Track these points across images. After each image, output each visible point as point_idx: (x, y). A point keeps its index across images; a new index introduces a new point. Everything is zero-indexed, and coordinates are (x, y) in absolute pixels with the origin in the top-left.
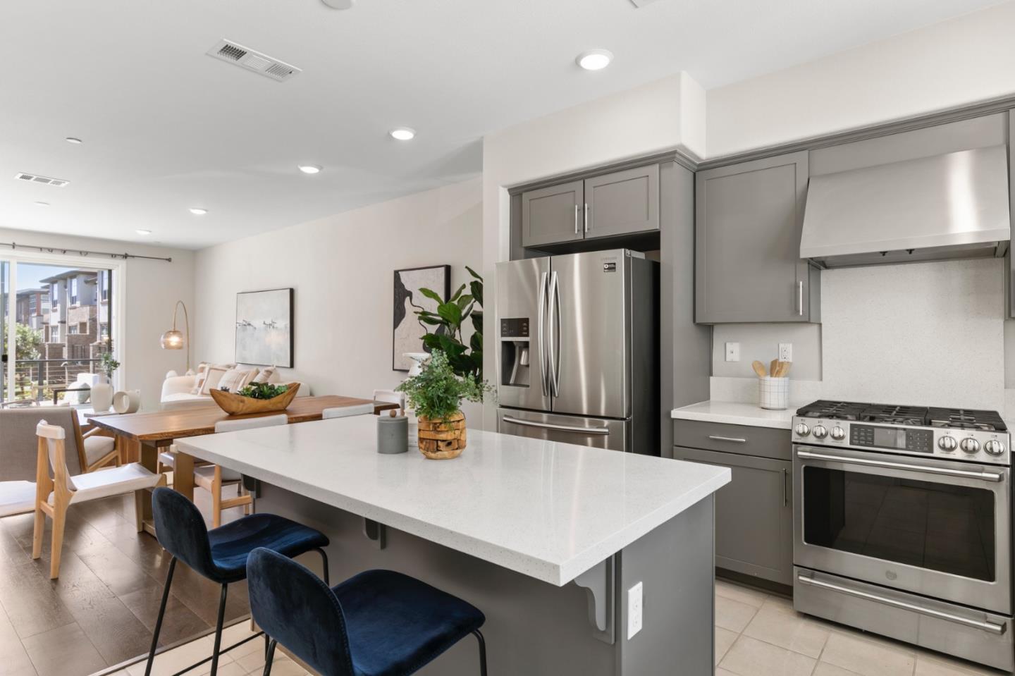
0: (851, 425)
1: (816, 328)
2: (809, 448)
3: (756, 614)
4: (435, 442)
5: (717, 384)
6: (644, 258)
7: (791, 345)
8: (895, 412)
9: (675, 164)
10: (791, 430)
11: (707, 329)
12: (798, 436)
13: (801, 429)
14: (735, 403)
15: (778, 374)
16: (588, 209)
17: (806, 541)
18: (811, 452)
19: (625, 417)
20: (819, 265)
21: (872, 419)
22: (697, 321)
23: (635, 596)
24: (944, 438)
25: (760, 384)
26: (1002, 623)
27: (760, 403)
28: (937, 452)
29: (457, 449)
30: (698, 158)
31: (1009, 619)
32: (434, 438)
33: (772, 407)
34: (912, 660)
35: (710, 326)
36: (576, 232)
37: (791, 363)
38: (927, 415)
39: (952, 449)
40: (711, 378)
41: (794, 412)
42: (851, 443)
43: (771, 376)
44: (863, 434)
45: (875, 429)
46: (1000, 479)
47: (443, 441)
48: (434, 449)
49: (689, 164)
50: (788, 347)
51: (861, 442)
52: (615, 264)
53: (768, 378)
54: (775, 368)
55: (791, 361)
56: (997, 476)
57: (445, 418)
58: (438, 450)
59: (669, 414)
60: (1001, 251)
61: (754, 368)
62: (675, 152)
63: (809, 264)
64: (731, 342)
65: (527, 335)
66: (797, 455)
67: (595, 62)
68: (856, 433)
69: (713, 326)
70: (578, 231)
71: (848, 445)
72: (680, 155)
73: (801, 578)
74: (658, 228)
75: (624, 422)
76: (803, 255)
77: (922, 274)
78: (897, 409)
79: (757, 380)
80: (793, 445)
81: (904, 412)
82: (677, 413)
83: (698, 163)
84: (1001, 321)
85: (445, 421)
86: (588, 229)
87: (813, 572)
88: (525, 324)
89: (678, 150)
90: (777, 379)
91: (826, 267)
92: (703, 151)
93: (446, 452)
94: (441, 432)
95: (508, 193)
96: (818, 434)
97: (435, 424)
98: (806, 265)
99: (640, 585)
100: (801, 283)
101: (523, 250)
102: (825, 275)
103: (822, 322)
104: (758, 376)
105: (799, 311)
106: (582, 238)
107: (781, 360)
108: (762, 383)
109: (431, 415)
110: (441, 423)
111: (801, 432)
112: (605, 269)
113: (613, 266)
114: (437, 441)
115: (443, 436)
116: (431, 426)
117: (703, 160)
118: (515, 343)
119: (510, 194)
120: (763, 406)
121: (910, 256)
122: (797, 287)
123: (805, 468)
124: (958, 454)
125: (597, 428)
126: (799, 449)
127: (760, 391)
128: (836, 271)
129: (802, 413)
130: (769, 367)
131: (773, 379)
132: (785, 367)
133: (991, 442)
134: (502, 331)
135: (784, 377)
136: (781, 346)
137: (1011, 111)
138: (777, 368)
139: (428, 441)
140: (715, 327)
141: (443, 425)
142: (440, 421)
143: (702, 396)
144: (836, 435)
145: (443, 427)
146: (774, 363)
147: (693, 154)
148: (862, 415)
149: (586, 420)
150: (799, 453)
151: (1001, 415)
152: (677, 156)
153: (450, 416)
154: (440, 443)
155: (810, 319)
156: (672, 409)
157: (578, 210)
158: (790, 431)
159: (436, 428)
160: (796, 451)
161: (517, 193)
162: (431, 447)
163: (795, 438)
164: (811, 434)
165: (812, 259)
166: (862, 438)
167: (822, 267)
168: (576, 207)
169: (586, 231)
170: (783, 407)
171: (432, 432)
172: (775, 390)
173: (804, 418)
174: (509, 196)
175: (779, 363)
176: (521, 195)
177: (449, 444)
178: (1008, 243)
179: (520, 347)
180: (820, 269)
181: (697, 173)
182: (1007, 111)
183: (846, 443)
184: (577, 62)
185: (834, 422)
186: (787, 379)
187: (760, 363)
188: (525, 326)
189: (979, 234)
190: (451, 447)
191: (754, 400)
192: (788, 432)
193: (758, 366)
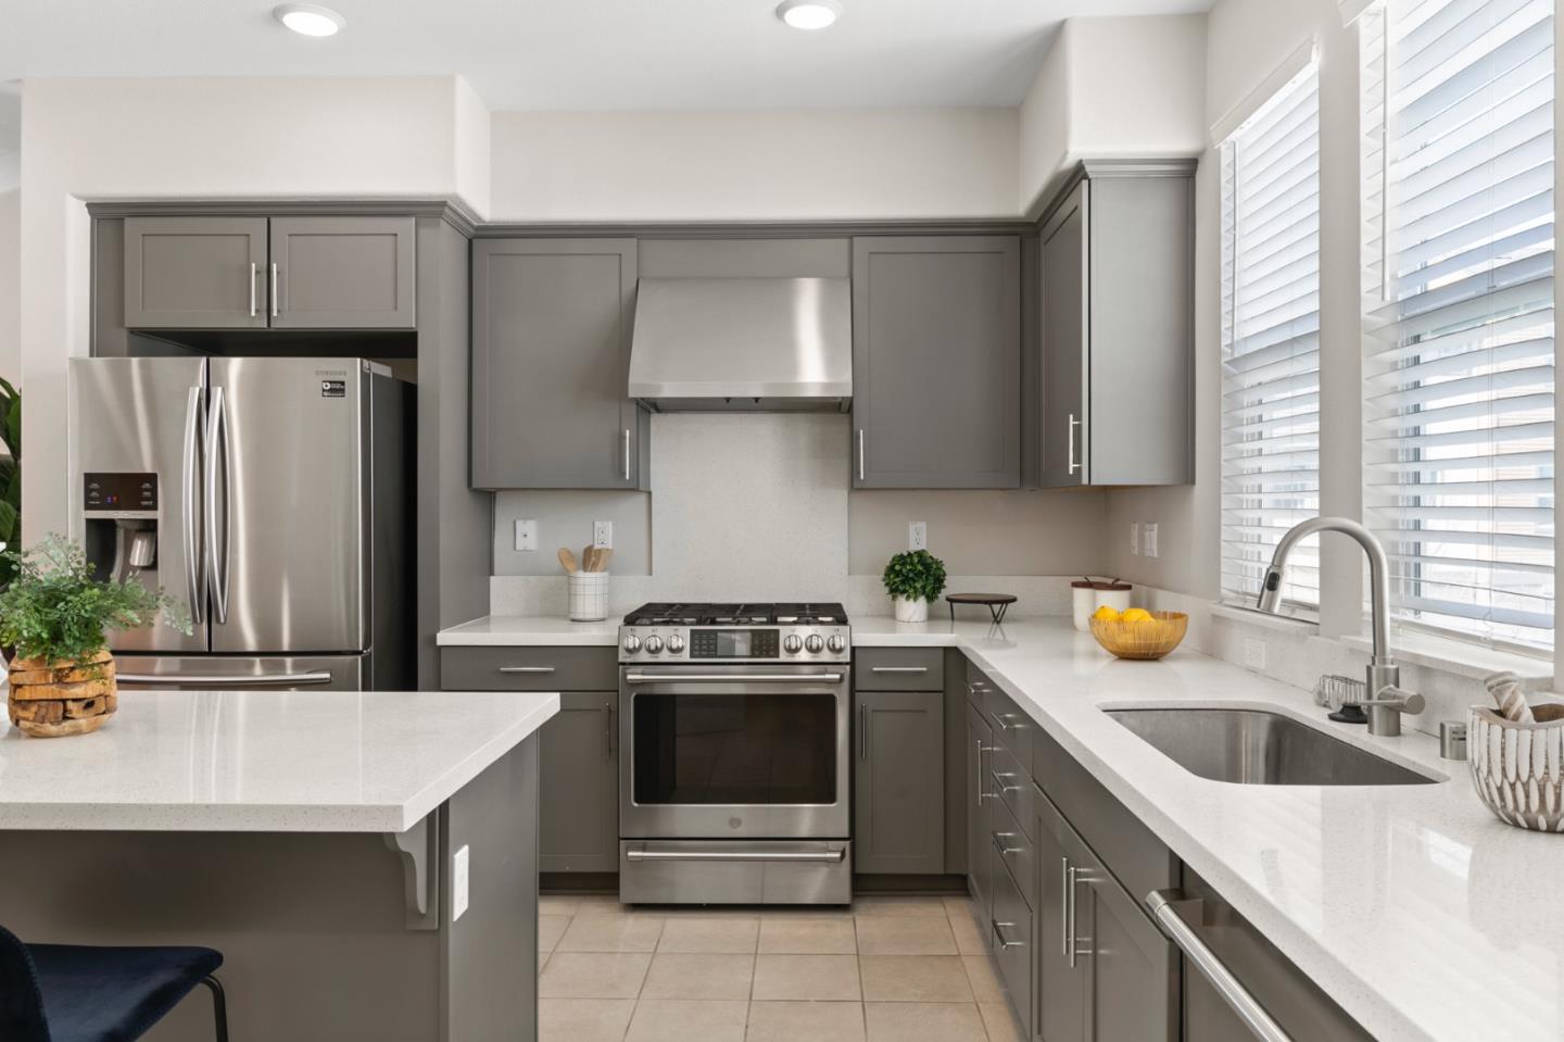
0: (692, 631)
1: (643, 497)
2: (640, 669)
3: (569, 926)
4: (61, 704)
5: (501, 588)
6: (390, 376)
7: (610, 524)
8: (739, 612)
9: (443, 223)
10: (617, 647)
11: (486, 498)
12: (627, 654)
13: (632, 642)
14: (530, 616)
15: (594, 568)
16: (278, 273)
17: (637, 801)
18: (643, 674)
19: (361, 649)
20: (651, 407)
21: (713, 622)
22: (475, 485)
23: (461, 860)
24: (789, 637)
25: (569, 584)
26: (841, 849)
27: (569, 612)
28: (783, 657)
29: (104, 713)
30: (479, 219)
31: (848, 842)
32: (58, 697)
33: (588, 617)
34: (757, 922)
35: (490, 492)
36: (253, 314)
37: (612, 550)
38: (773, 612)
39: (797, 650)
40: (492, 578)
41: (621, 622)
42: (692, 656)
43: (585, 570)
44: (704, 642)
45: (719, 634)
46: (841, 680)
47: (74, 700)
48: (56, 718)
49: (465, 225)
50: (607, 527)
51: (704, 653)
52: (343, 383)
53: (581, 574)
54: (590, 559)
55: (610, 547)
56: (837, 676)
57: (82, 660)
58: (65, 718)
59: (434, 639)
60: (845, 406)
61: (561, 561)
62: (443, 204)
63: (637, 404)
64: (525, 519)
65: (154, 507)
66: (626, 680)
67: (310, 24)
68: (697, 642)
69: (495, 493)
70: (257, 311)
71: (688, 660)
72: (451, 208)
73: (630, 854)
74: (414, 326)
75: (360, 658)
76: (632, 394)
77: (765, 428)
78: (742, 608)
79: (562, 579)
80: (621, 667)
81: (750, 610)
82: (445, 638)
83: (476, 224)
84: (845, 492)
85: (81, 664)
86: (278, 311)
87: (646, 842)
88: (147, 485)
89: (450, 202)
90: (593, 575)
91: (658, 410)
92: (487, 209)
93: (82, 720)
94: (74, 684)
95: (86, 209)
96: (653, 647)
97: (60, 670)
98: (634, 407)
99: (465, 849)
100: (628, 432)
101: (124, 334)
102: (657, 421)
103: (652, 489)
104: (565, 573)
105: (625, 473)
106: (266, 326)
107: (597, 547)
108: (572, 581)
109: (52, 656)
110: (72, 669)
111: (631, 647)
112: (324, 390)
113: (338, 386)
114: (64, 701)
115: (78, 692)
116: (51, 676)
117: (484, 222)
118: (119, 523)
119: (90, 213)
120: (573, 616)
121: (754, 406)
122: (622, 437)
123: (636, 698)
124: (804, 656)
125: (308, 673)
126: (628, 671)
127: (569, 594)
128: (670, 416)
129: (632, 620)
130: (581, 555)
131: (588, 574)
132: (603, 556)
133: (833, 637)
134: (88, 498)
135: (603, 571)
136: (598, 524)
137: (855, 239)
138: (593, 559)
139: (45, 703)
140: (499, 495)
141: (77, 671)
142: (71, 664)
143: (478, 609)
144: (674, 646)
145: (77, 675)
146: (588, 551)
147: (471, 212)
148: (704, 617)
149: (289, 660)
150: (629, 677)
151: (845, 608)
152: (447, 210)
153: (92, 654)
154: (70, 705)
155: (637, 486)
156: (439, 631)
157: (257, 272)
158: (615, 648)
159: (61, 678)
160: (625, 675)
161: (111, 219)
162: (51, 714)
163: (623, 657)
164: (643, 649)
165: (642, 399)
166: (704, 646)
167: (652, 410)
168: (253, 265)
169: (275, 314)
170: (602, 617)
171: (54, 687)
172: (591, 590)
173: (633, 627)
174: (89, 218)
175: (596, 551)
176: (121, 220)
177: (90, 704)
178: (851, 399)
179: (127, 531)
180: (650, 413)
181: (474, 241)
182: (851, 237)
183: (685, 656)
184: (277, 14)
185: (670, 629)
186: (606, 574)
187: (569, 552)
188: (146, 490)
189: (826, 386)
190: (92, 711)
191: (560, 608)
192: (613, 650)
193: (566, 556)
